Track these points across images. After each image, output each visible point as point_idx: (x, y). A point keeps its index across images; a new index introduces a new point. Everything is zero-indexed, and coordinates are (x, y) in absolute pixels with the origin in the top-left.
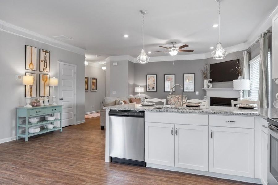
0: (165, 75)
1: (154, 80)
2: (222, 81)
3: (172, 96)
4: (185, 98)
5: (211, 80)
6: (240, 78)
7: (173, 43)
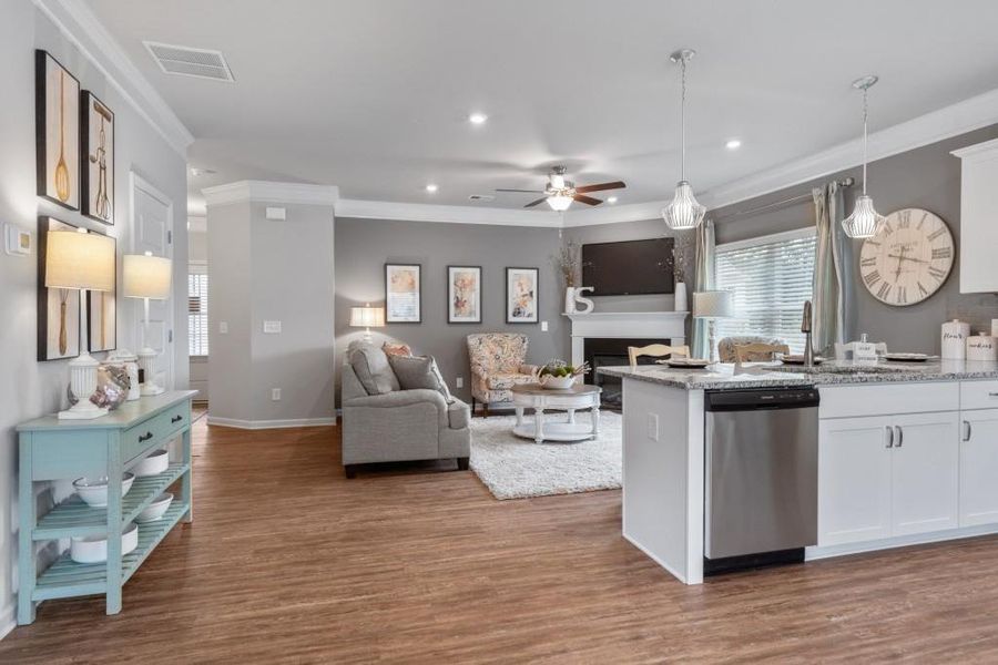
0: (451, 269)
1: (413, 283)
2: (623, 294)
3: (481, 335)
4: (518, 340)
5: (591, 289)
6: (680, 288)
7: (557, 169)
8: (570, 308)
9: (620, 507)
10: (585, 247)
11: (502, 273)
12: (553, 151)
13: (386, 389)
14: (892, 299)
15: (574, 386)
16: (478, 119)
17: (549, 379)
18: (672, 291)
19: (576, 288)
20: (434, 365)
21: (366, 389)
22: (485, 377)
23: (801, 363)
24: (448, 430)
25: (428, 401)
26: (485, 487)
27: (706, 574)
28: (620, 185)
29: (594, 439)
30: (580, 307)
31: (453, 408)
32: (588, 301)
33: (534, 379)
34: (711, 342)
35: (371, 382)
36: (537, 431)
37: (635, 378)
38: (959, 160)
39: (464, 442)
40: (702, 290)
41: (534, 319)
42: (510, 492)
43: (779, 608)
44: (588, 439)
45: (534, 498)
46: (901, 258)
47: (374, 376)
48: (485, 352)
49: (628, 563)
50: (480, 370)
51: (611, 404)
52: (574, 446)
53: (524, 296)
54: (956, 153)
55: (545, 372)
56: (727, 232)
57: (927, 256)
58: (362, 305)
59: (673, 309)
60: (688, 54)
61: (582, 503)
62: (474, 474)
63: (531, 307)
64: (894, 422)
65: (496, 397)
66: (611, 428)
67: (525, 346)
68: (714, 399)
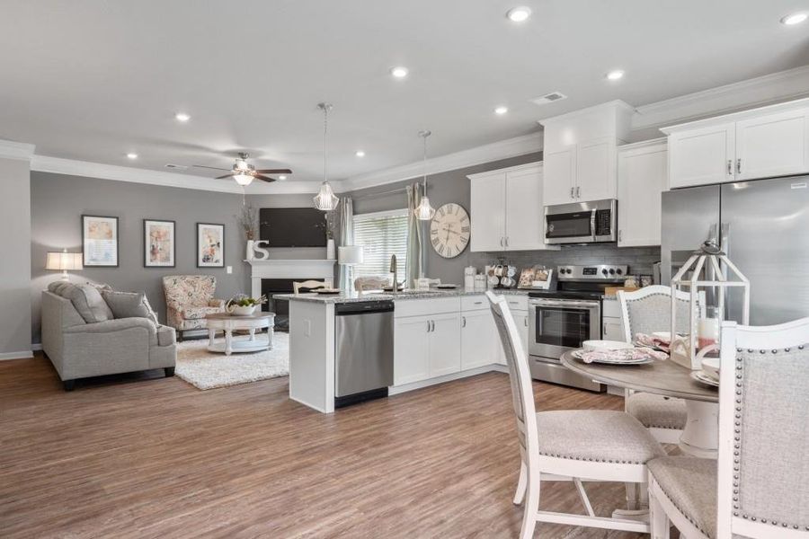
0: (147, 222)
3: (176, 277)
4: (208, 281)
5: (267, 242)
6: (331, 243)
7: (242, 155)
8: (251, 256)
9: (288, 385)
10: (261, 209)
11: (194, 228)
12: (239, 143)
13: (102, 317)
14: (445, 254)
15: (255, 312)
16: (183, 118)
17: (236, 308)
18: (325, 245)
19: (255, 241)
20: (145, 298)
21: (84, 318)
22: (180, 310)
23: (391, 290)
24: (157, 347)
25: (139, 326)
26: (191, 384)
27: (337, 407)
28: (288, 171)
29: (270, 349)
30: (258, 255)
31: (161, 330)
32: (264, 251)
33: (222, 309)
34: (350, 280)
35: (90, 313)
36: (227, 346)
37: (297, 300)
38: (470, 181)
39: (171, 356)
40: (345, 245)
41: (221, 264)
42: (211, 385)
43: (371, 415)
44: (265, 350)
45: (228, 386)
46: (449, 231)
47: (92, 309)
48: (179, 291)
49: (293, 409)
50: (177, 306)
51: (282, 327)
52: (255, 355)
53: (212, 246)
54: (469, 177)
55: (233, 303)
56: (360, 207)
57: (459, 231)
58: (60, 251)
59: (326, 258)
60: (328, 106)
61: (263, 386)
62: (180, 378)
63: (219, 255)
64: (430, 318)
65: (190, 326)
66: (282, 342)
67: (214, 285)
68: (340, 308)
